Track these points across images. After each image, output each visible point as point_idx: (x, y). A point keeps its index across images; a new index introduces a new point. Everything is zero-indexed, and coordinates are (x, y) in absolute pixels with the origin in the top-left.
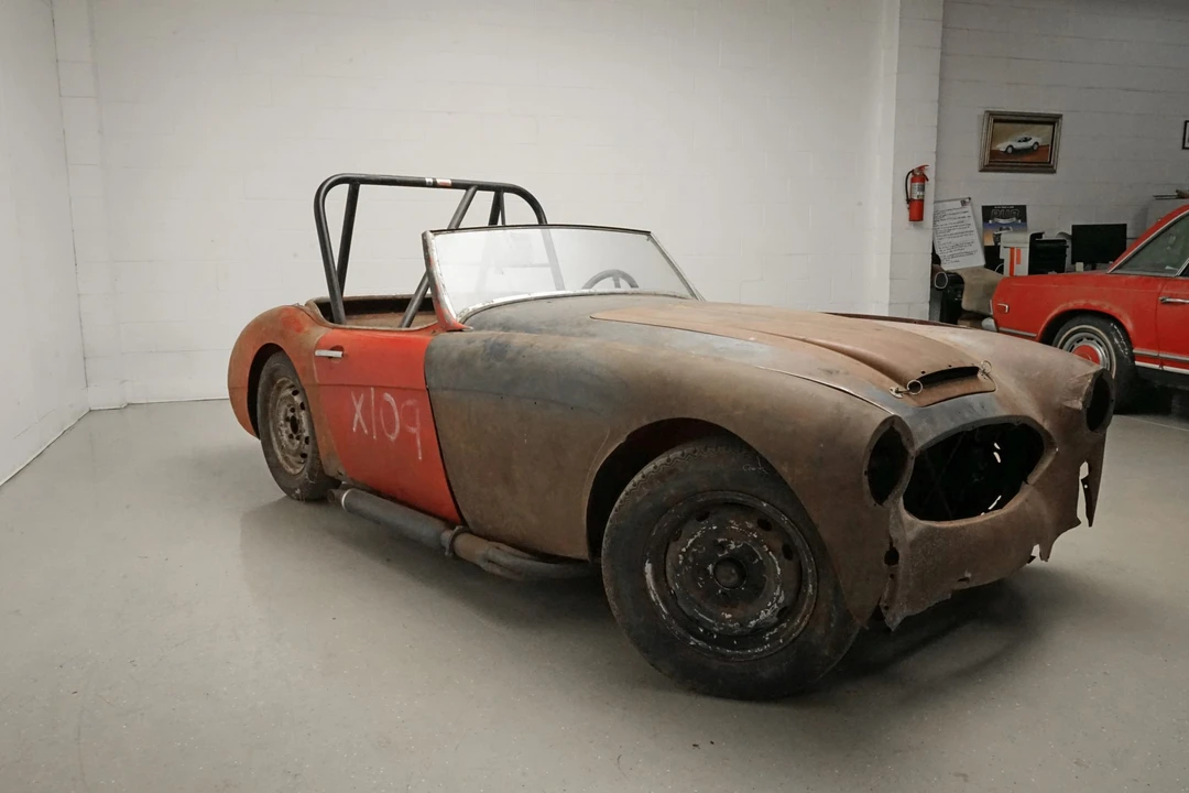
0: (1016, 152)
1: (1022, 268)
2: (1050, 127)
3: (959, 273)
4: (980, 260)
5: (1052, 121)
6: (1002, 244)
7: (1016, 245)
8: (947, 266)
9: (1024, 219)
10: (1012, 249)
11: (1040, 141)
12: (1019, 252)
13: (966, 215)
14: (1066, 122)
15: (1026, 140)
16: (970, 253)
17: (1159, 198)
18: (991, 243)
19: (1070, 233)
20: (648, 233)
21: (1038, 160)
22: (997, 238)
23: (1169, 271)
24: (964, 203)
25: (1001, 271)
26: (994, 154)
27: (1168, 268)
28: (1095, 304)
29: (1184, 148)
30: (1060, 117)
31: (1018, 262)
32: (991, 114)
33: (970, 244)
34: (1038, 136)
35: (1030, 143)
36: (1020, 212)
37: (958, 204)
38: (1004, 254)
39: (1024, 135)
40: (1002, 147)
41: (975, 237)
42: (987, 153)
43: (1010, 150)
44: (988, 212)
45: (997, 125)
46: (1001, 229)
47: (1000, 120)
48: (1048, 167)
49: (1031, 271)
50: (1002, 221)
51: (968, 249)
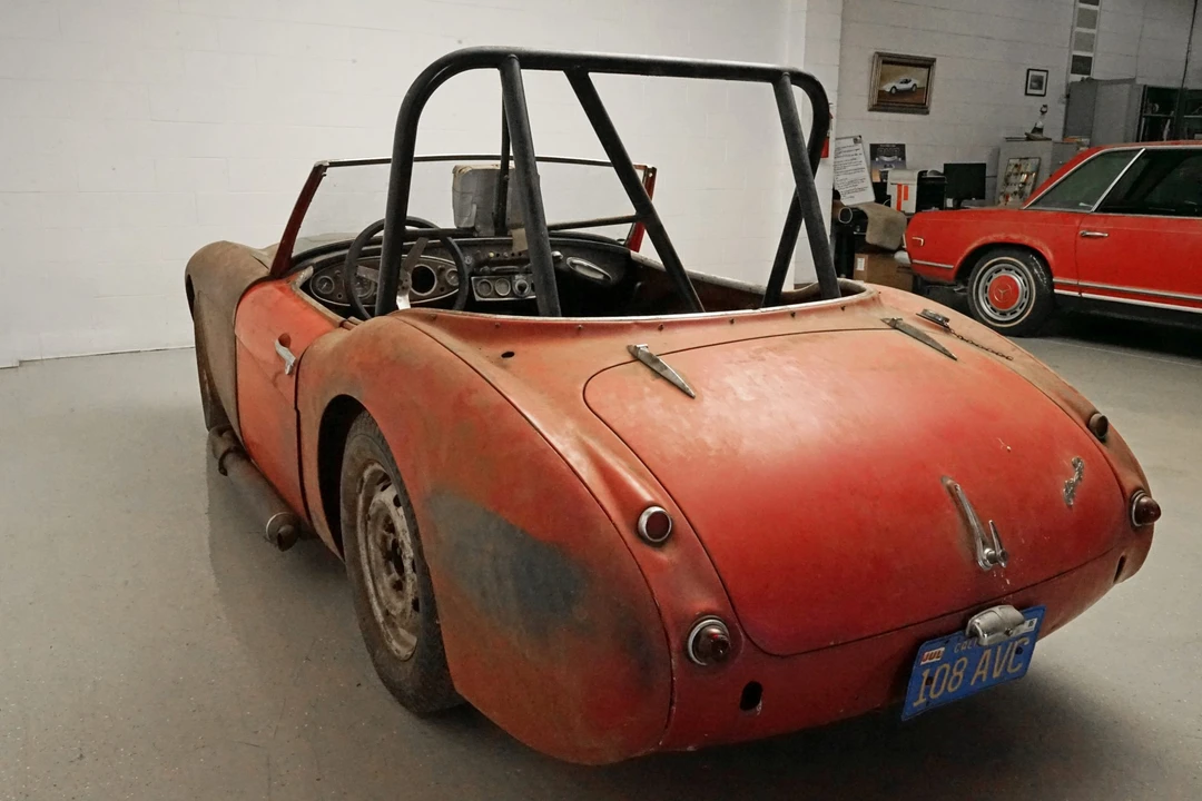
0: (900, 93)
1: (910, 205)
2: (924, 71)
3: (861, 208)
4: (870, 196)
5: (928, 64)
6: (889, 181)
7: (904, 182)
8: (846, 201)
9: (904, 158)
10: (900, 186)
11: (917, 82)
12: (906, 188)
13: (858, 152)
14: (939, 68)
15: (907, 82)
16: (862, 189)
17: (1009, 139)
18: (877, 179)
19: (942, 171)
21: (912, 101)
22: (884, 175)
23: (1083, 208)
24: (856, 141)
26: (881, 94)
27: (1081, 204)
28: (1015, 237)
29: (1026, 94)
30: (934, 60)
31: (906, 198)
32: (880, 55)
33: (862, 180)
34: (916, 78)
35: (910, 85)
36: (900, 150)
37: (851, 142)
38: (892, 191)
39: (903, 78)
40: (887, 88)
41: (866, 173)
42: (876, 93)
43: (894, 91)
44: (876, 150)
45: (885, 66)
46: (885, 167)
47: (887, 61)
48: (922, 108)
49: (919, 208)
50: (886, 159)
51: (860, 186)
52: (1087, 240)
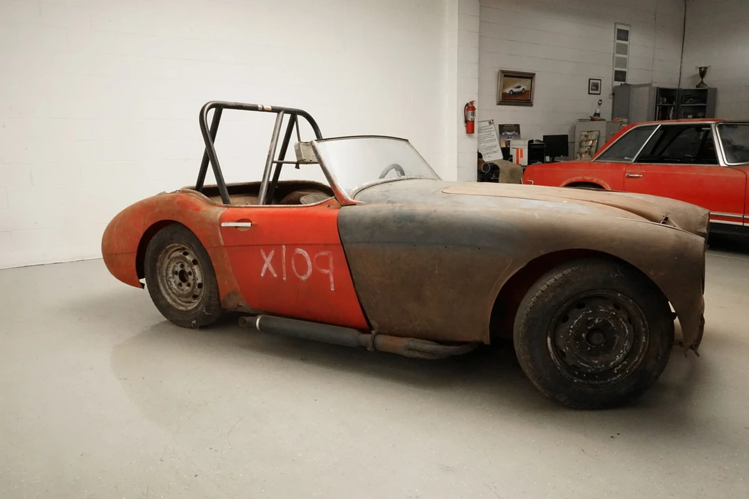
0: (514, 93)
1: (524, 160)
2: (530, 81)
3: (496, 163)
4: (500, 156)
5: (530, 77)
6: (511, 147)
7: (520, 148)
8: (486, 159)
9: (519, 133)
10: (518, 149)
11: (525, 87)
12: (522, 151)
13: (492, 130)
14: (537, 78)
15: (519, 87)
16: (495, 152)
17: (581, 120)
18: (504, 146)
19: (542, 140)
20: (407, 140)
21: (523, 99)
22: (508, 143)
23: (627, 160)
24: (490, 123)
25: (511, 160)
26: (504, 95)
27: (626, 158)
28: (588, 178)
29: (589, 93)
30: (534, 74)
31: (522, 157)
32: (503, 72)
33: (495, 146)
34: (524, 85)
35: (521, 89)
36: (516, 128)
37: (487, 123)
38: (513, 152)
39: (517, 85)
40: (507, 91)
41: (497, 142)
42: (501, 94)
43: (511, 93)
44: (502, 128)
45: (506, 78)
46: (508, 138)
47: (507, 75)
48: (528, 103)
49: (530, 163)
50: (508, 133)
51: (495, 149)
52: (630, 179)
